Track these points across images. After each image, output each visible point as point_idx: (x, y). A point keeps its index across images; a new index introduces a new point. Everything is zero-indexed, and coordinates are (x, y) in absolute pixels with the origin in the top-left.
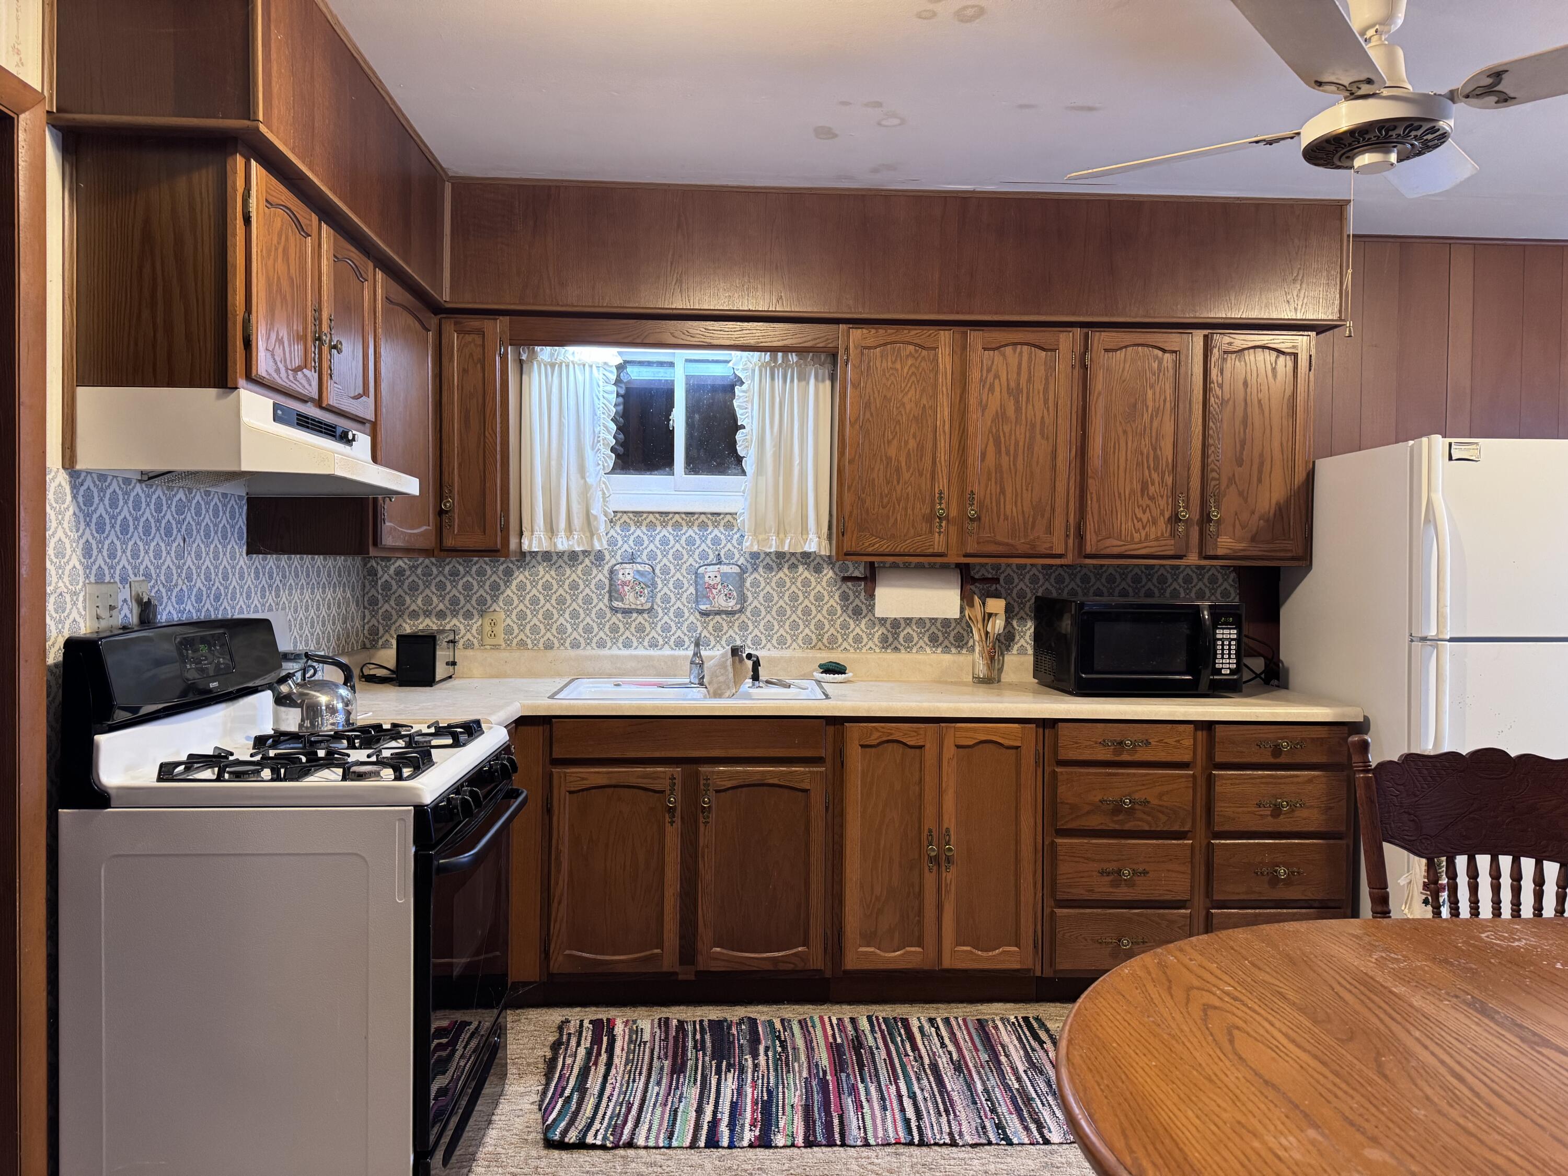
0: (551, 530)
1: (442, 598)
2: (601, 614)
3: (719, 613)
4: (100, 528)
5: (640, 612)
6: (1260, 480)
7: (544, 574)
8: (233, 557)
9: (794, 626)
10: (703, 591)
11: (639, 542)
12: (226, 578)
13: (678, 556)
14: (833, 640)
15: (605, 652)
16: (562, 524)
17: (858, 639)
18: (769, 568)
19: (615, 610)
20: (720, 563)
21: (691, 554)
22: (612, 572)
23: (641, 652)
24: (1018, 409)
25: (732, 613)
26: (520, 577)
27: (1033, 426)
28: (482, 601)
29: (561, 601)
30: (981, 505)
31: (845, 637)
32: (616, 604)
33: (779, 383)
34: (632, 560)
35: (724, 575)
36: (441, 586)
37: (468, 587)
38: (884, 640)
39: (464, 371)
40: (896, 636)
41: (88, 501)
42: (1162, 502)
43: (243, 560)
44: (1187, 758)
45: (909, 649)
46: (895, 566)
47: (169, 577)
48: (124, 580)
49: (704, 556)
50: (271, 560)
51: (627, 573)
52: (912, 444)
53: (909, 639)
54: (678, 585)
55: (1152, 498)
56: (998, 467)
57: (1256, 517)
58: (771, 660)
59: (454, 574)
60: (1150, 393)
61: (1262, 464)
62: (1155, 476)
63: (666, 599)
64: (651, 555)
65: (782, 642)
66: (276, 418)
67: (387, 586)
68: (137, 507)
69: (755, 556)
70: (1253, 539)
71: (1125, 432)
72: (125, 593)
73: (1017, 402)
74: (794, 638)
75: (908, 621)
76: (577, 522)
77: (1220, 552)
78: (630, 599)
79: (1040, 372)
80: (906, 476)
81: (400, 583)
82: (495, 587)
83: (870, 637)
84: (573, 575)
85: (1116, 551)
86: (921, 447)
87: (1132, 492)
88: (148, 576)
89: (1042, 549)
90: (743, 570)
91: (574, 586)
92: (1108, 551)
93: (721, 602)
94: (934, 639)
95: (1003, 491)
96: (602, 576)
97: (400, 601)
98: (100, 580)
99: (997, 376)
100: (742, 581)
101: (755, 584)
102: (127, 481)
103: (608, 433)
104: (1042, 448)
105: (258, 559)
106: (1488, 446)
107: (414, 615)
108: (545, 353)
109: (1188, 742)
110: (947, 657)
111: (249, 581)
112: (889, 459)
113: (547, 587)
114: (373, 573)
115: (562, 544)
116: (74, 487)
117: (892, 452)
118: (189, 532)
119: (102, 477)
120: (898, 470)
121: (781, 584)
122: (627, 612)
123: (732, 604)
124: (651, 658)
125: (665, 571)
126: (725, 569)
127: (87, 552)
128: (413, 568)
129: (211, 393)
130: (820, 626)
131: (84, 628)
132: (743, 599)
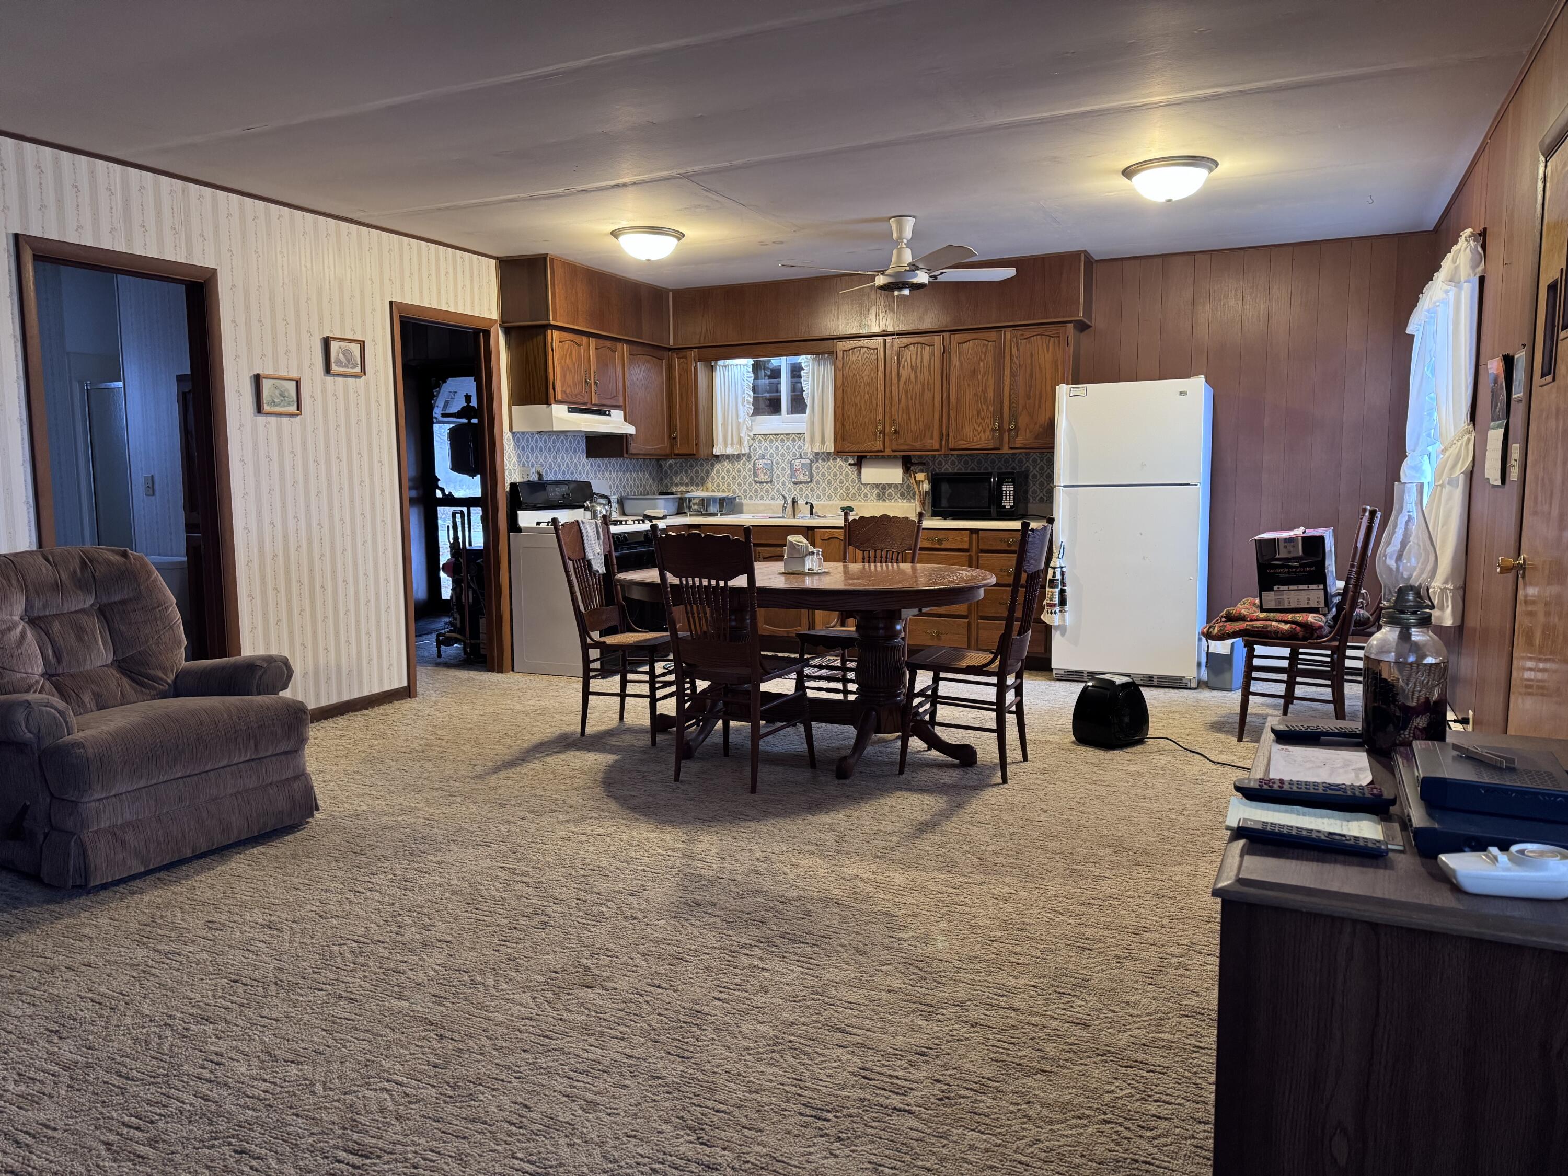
0: (726, 444)
1: (687, 477)
2: (750, 484)
3: (801, 483)
4: (523, 449)
5: (767, 483)
6: (1039, 407)
7: (727, 465)
8: (579, 458)
9: (836, 489)
10: (793, 473)
11: (766, 449)
12: (576, 466)
13: (783, 455)
14: (854, 496)
15: (752, 502)
16: (729, 441)
17: (866, 495)
18: (823, 460)
19: (756, 482)
20: (801, 458)
21: (788, 454)
22: (754, 464)
23: (768, 502)
24: (916, 377)
25: (807, 483)
26: (718, 466)
27: (924, 384)
28: (702, 478)
29: (734, 478)
30: (898, 424)
31: (860, 494)
32: (756, 479)
33: (822, 367)
34: (763, 457)
35: (803, 464)
36: (686, 472)
37: (697, 472)
38: (878, 495)
39: (680, 375)
40: (884, 494)
41: (518, 440)
42: (988, 421)
43: (584, 459)
44: (966, 546)
45: (890, 500)
46: (871, 457)
47: (550, 466)
48: (533, 466)
49: (794, 455)
50: (599, 460)
51: (760, 464)
52: (867, 397)
53: (890, 495)
54: (783, 469)
55: (983, 419)
56: (907, 407)
57: (1037, 426)
58: (817, 505)
59: (691, 466)
60: (981, 364)
61: (1040, 398)
62: (984, 407)
63: (778, 477)
64: (772, 456)
65: (830, 497)
66: (569, 411)
67: (666, 472)
68: (528, 441)
69: (817, 454)
70: (1036, 438)
71: (969, 385)
72: (533, 470)
73: (916, 372)
74: (836, 495)
75: (890, 485)
76: (735, 440)
77: (1017, 446)
78: (762, 477)
79: (926, 357)
80: (864, 413)
81: (671, 470)
82: (708, 472)
83: (872, 494)
84: (739, 465)
85: (964, 447)
86: (871, 398)
87: (973, 416)
88: (542, 465)
89: (928, 447)
90: (812, 462)
91: (739, 471)
92: (960, 447)
93: (801, 478)
94: (902, 495)
95: (910, 419)
96: (750, 466)
97: (671, 479)
98: (524, 465)
99: (906, 360)
100: (811, 467)
101: (817, 468)
102: (532, 434)
103: (749, 396)
104: (928, 395)
105: (592, 460)
106: (1090, 387)
107: (677, 485)
108: (721, 362)
109: (966, 539)
110: (908, 504)
111: (588, 468)
112: (856, 405)
113: (728, 471)
114: (661, 466)
115: (729, 451)
116: (513, 437)
117: (857, 401)
118: (559, 450)
119: (523, 433)
120: (860, 410)
121: (829, 468)
122: (761, 483)
123: (806, 479)
124: (770, 505)
125: (778, 463)
126: (803, 461)
127: (519, 457)
128: (676, 463)
129: (545, 406)
130: (847, 489)
131: (517, 479)
132: (812, 476)
